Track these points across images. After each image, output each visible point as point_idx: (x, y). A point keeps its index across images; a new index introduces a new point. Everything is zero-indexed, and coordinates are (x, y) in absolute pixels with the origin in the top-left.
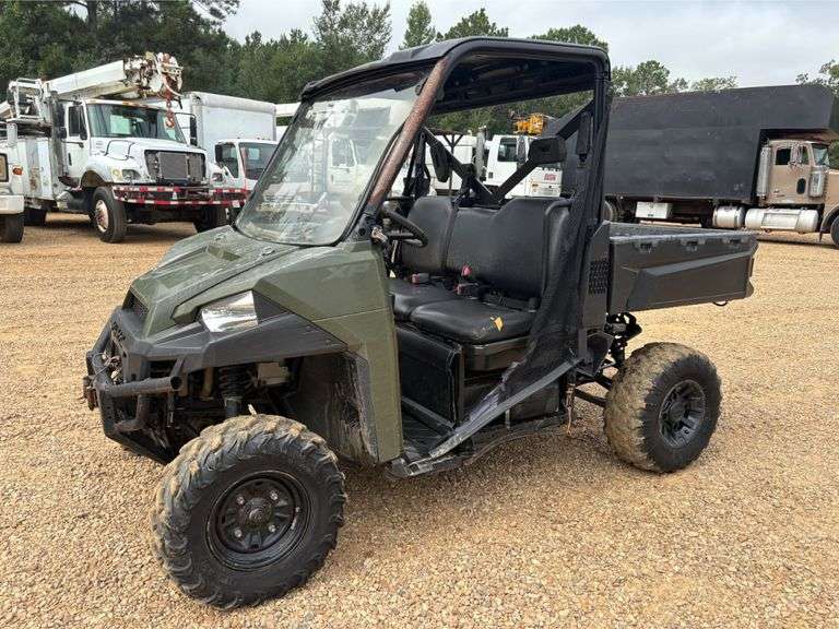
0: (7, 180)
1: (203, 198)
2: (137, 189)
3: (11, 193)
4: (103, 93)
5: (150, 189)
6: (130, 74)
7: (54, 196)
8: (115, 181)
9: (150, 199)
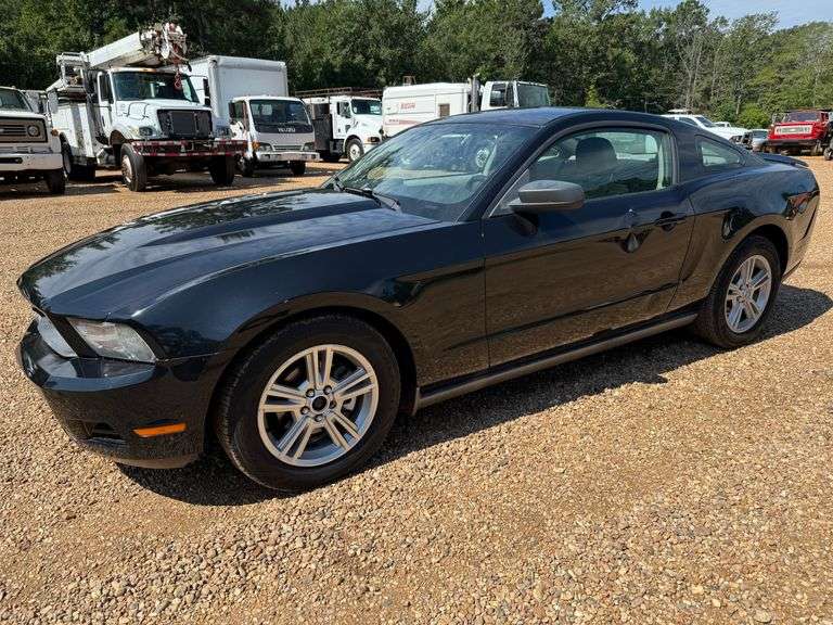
0: (46, 141)
1: (208, 150)
2: (150, 143)
3: (51, 152)
4: (130, 62)
5: (161, 143)
6: (145, 44)
7: (95, 154)
8: (135, 138)
9: (162, 152)
